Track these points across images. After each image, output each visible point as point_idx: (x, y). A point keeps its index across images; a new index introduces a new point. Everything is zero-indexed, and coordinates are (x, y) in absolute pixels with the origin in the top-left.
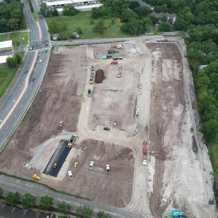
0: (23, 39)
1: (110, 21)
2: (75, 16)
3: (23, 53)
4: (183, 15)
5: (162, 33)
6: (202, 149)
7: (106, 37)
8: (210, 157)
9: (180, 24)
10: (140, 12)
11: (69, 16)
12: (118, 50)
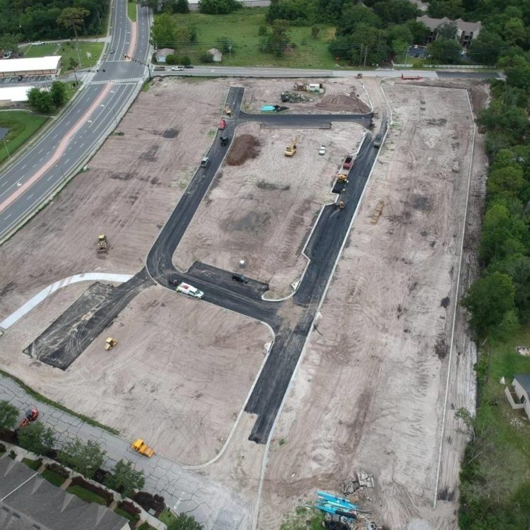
0: (89, 55)
1: (309, 31)
2: (227, 16)
3: (76, 84)
4: (498, 25)
5: (436, 66)
6: (459, 354)
7: (288, 66)
8: (477, 375)
9: (486, 44)
10: (388, 13)
11: (212, 14)
12: (308, 95)
